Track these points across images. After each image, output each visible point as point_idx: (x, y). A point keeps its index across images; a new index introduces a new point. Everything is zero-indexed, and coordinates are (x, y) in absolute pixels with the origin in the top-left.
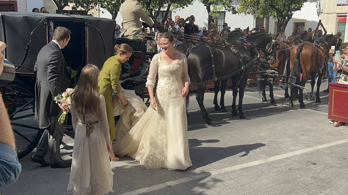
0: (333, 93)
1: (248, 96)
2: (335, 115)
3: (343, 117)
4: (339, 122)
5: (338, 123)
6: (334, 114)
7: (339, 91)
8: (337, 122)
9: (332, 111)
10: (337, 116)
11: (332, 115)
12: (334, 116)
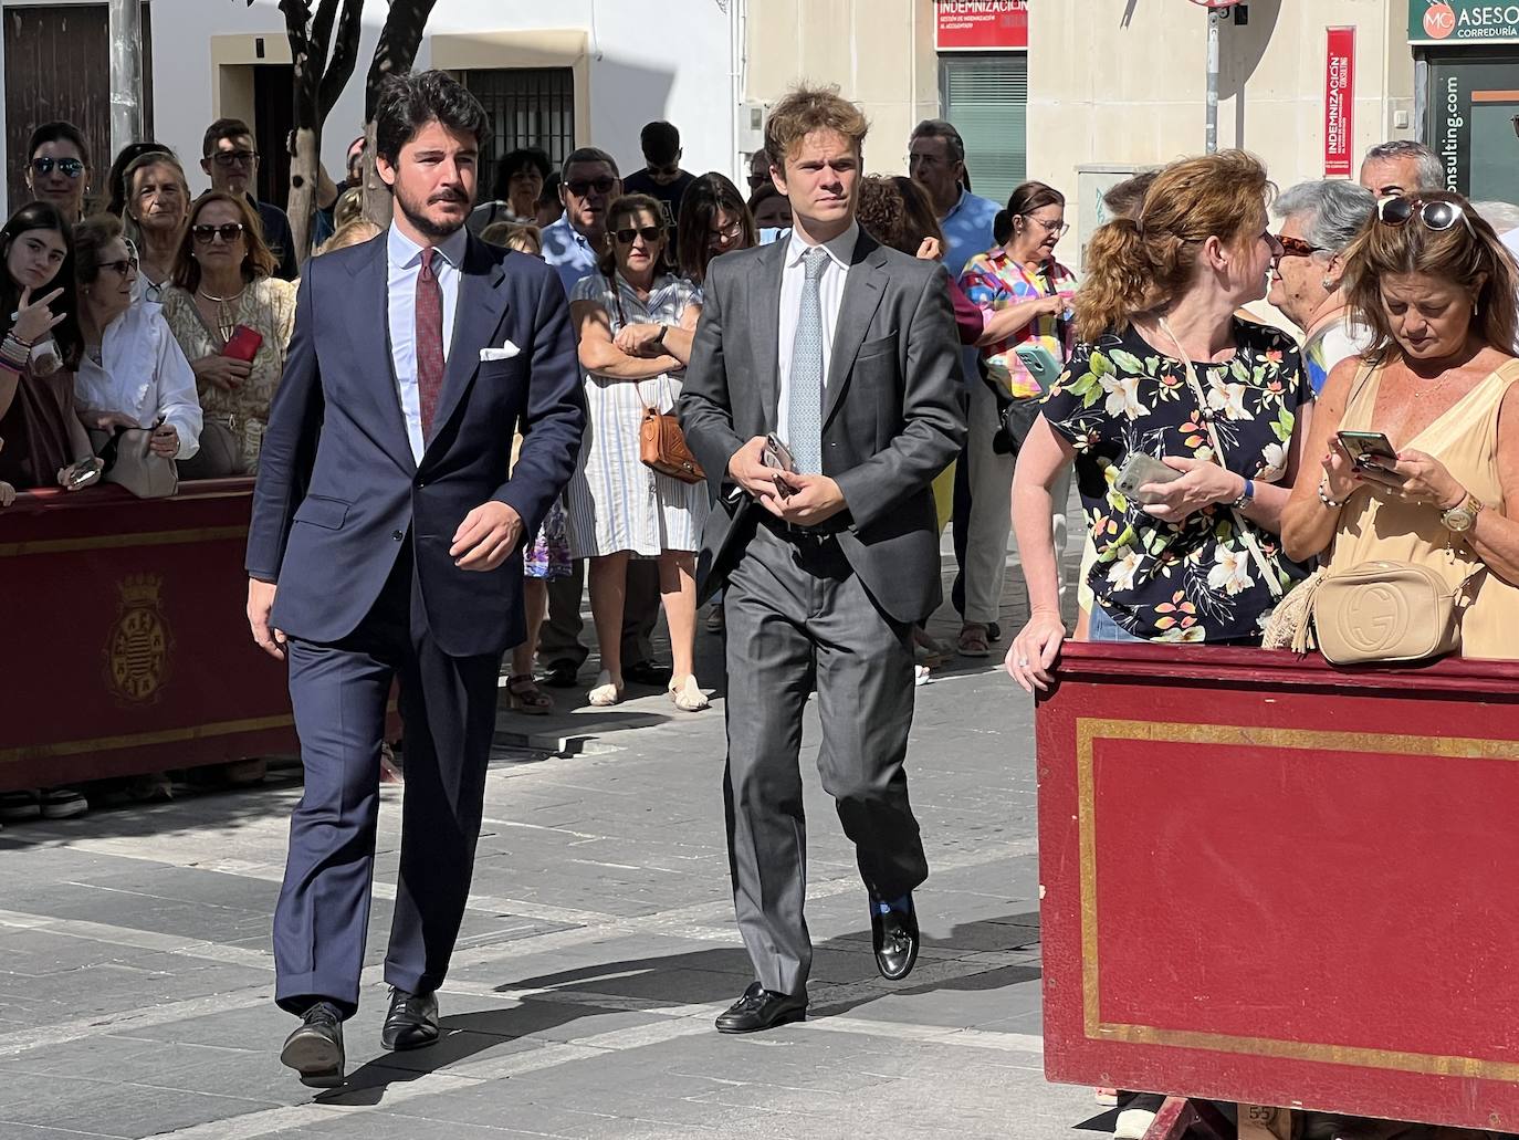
0: (1085, 766)
1: (50, 921)
2: (1122, 1032)
3: (1215, 1042)
4: (1174, 1101)
5: (1163, 1119)
6: (1105, 1017)
7: (1140, 730)
8: (1153, 1103)
9: (1090, 985)
10: (1145, 1034)
11: (1093, 1029)
12: (1107, 1043)
